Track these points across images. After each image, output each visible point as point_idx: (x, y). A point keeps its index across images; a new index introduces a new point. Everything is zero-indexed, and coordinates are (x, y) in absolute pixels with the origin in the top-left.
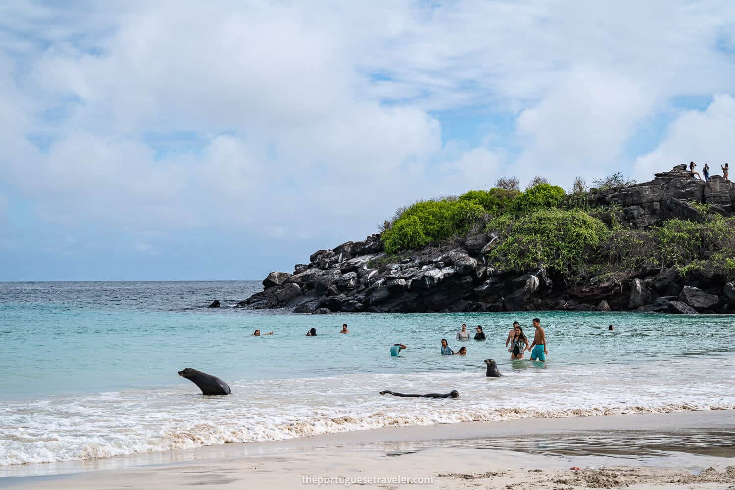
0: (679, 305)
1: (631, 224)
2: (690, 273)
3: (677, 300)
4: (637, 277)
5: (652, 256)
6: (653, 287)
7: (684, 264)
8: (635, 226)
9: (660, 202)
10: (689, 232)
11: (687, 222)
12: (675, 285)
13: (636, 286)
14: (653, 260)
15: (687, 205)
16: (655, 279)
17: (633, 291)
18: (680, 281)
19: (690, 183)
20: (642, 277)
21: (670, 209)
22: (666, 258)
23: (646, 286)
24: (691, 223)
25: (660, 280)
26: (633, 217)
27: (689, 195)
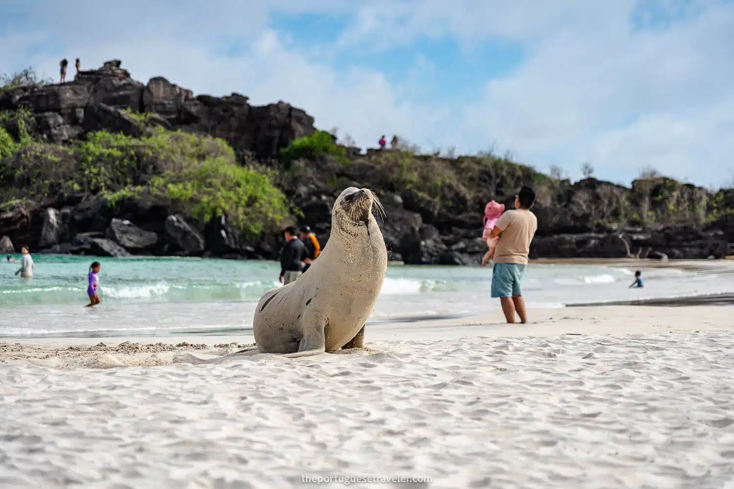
0: (106, 244)
1: (45, 136)
2: (121, 202)
3: (102, 237)
4: (52, 206)
5: (71, 179)
6: (72, 219)
7: (114, 191)
8: (51, 139)
9: (86, 108)
10: (121, 149)
11: (119, 136)
12: (102, 218)
13: (49, 217)
14: (73, 184)
15: (119, 114)
16: (75, 209)
17: (45, 224)
18: (108, 212)
19: (125, 85)
20: (58, 206)
21: (98, 119)
22: (89, 182)
23: (63, 218)
24: (124, 137)
25: (81, 211)
26: (48, 127)
27: (123, 102)
